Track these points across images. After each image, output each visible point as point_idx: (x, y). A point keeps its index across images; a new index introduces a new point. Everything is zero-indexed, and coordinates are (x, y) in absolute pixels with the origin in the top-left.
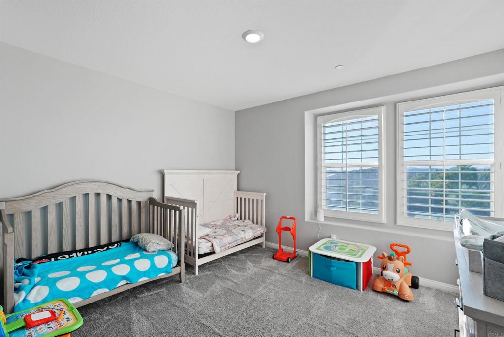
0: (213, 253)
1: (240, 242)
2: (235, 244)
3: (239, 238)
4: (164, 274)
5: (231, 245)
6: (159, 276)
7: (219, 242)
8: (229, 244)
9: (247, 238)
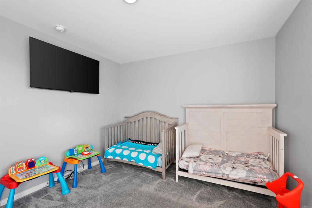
0: (186, 171)
1: (219, 176)
2: (213, 175)
3: (220, 172)
4: (151, 167)
5: (206, 173)
6: (149, 166)
7: (195, 166)
8: (206, 172)
9: (230, 176)
